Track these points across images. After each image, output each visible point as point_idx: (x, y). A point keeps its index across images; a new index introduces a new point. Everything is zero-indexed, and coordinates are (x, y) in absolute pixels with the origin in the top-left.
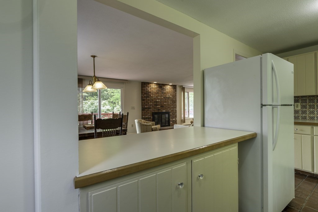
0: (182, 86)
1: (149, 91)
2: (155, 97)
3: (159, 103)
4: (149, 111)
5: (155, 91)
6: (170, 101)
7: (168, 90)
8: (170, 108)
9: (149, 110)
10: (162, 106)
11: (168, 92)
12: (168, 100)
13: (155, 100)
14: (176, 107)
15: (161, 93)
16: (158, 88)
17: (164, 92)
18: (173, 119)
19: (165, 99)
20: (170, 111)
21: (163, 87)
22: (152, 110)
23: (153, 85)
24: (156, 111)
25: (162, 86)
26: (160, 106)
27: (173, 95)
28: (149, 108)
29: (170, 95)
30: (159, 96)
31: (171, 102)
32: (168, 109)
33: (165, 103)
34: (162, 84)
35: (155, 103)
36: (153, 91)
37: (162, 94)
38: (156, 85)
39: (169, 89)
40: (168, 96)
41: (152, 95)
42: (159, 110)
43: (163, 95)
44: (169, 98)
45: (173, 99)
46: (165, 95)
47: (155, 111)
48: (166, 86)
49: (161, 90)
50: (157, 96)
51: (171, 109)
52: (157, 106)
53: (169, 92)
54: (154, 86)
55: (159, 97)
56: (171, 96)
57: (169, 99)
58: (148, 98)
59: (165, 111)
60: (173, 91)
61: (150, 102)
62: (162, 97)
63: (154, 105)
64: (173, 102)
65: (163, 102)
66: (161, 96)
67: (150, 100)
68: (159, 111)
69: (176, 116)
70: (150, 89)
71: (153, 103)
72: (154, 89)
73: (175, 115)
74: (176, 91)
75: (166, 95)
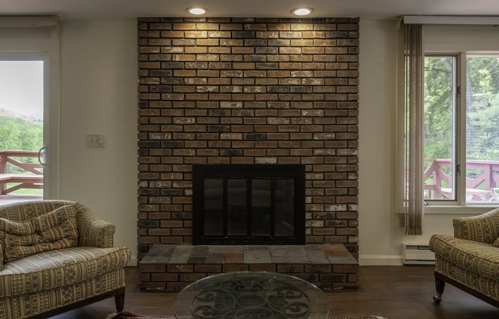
0: (401, 18)
1: (178, 58)
2: (211, 89)
3: (233, 121)
4: (173, 160)
5: (214, 58)
6: (309, 105)
7: (299, 51)
8: (312, 144)
9: (177, 152)
10: (254, 136)
11: (296, 58)
12: (296, 105)
13: (209, 105)
14: (353, 143)
15: (252, 66)
16: (231, 43)
17: (271, 58)
18: (333, 208)
19: (274, 97)
20: (306, 161)
21: (262, 35)
22: (192, 153)
23: (201, 26)
24: (218, 161)
25: (256, 27)
26: (240, 136)
27: (333, 74)
28: (174, 145)
29: (308, 74)
30: (235, 82)
31: (319, 113)
32: (296, 152)
33: (271, 121)
34: (257, 21)
35: (215, 121)
36: (199, 58)
37: (255, 74)
38: (215, 27)
39: (303, 42)
40: (295, 82)
41: (191, 81)
42: (232, 154)
43: (263, 74)
44: (301, 91)
45: (328, 97)
46: (273, 74)
47: (213, 161)
48: (286, 27)
49: (252, 50)
50: (226, 81)
51: (317, 152)
52: (223, 136)
53: (306, 58)
54: (204, 34)
55: (236, 89)
56: (317, 82)
57: (305, 97)
58: (169, 96)
59: (273, 161)
60: (330, 50)
61: (179, 113)
62: (258, 89)
63: (202, 129)
64: (328, 113)
65: (263, 113)
66: (251, 81)
67: (181, 105)
68: (237, 160)
69: (352, 193)
70: (180, 50)
71: (200, 121)
72: (204, 50)
73: (349, 184)
74: (354, 50)
75: (286, 74)
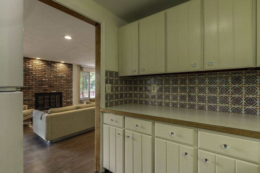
0: (80, 65)
1: (30, 68)
2: (40, 76)
3: (46, 83)
4: (29, 92)
5: (41, 69)
6: (63, 80)
7: (61, 69)
8: (64, 88)
9: (30, 90)
10: (51, 86)
11: (60, 70)
12: (60, 80)
13: (39, 79)
14: (72, 88)
15: (50, 71)
16: (45, 66)
17: (55, 70)
18: (68, 100)
19: (56, 78)
20: (62, 91)
21: (53, 65)
22: (35, 90)
23: (37, 61)
24: (42, 92)
25: (51, 63)
26: (47, 86)
27: (68, 74)
28: (29, 88)
29: (63, 74)
30: (46, 74)
31: (65, 82)
32: (60, 90)
33: (55, 83)
34: (51, 62)
35: (41, 83)
36: (36, 68)
37: (51, 73)
38: (41, 62)
39: (62, 67)
40: (60, 75)
41: (34, 73)
42: (45, 90)
43: (53, 73)
44: (61, 77)
45: (67, 79)
46: (55, 73)
47: (40, 92)
48: (58, 64)
49: (50, 68)
50: (44, 74)
51: (65, 89)
52: (43, 86)
53: (62, 71)
54: (38, 63)
55: (46, 76)
56: (64, 76)
57: (62, 79)
58: (28, 77)
59: (55, 91)
60: (67, 70)
61: (31, 81)
62: (52, 76)
63: (38, 85)
64: (67, 82)
65: (53, 81)
66: (50, 75)
67: (31, 79)
68: (46, 92)
69: (72, 97)
70: (31, 66)
71: (37, 83)
72: (38, 66)
73: (71, 95)
74: (72, 70)
75: (58, 73)
